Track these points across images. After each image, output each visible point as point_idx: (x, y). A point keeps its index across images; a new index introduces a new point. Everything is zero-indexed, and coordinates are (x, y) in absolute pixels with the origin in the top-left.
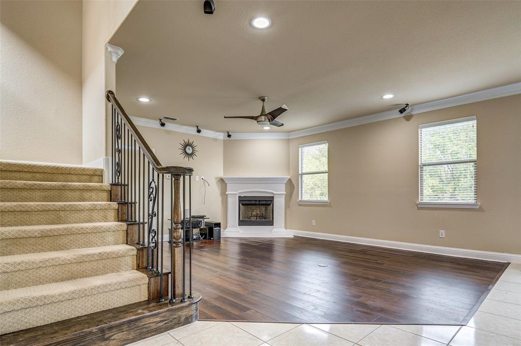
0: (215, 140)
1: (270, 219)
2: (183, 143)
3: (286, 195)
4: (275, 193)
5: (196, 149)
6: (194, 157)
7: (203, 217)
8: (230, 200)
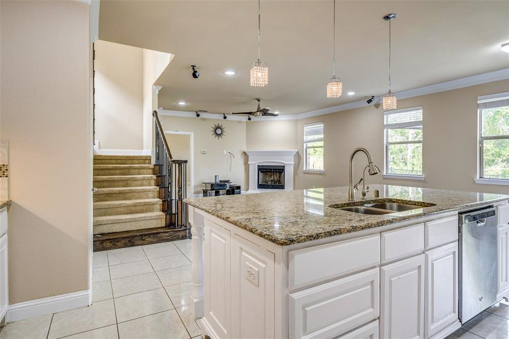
0: (240, 122)
1: (282, 183)
2: (214, 126)
3: (294, 165)
4: (285, 163)
5: (224, 130)
6: (223, 136)
7: (228, 181)
8: (251, 168)
